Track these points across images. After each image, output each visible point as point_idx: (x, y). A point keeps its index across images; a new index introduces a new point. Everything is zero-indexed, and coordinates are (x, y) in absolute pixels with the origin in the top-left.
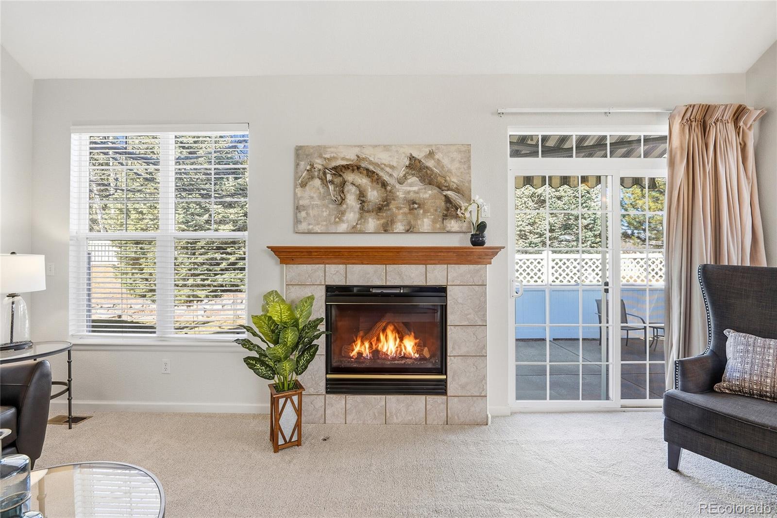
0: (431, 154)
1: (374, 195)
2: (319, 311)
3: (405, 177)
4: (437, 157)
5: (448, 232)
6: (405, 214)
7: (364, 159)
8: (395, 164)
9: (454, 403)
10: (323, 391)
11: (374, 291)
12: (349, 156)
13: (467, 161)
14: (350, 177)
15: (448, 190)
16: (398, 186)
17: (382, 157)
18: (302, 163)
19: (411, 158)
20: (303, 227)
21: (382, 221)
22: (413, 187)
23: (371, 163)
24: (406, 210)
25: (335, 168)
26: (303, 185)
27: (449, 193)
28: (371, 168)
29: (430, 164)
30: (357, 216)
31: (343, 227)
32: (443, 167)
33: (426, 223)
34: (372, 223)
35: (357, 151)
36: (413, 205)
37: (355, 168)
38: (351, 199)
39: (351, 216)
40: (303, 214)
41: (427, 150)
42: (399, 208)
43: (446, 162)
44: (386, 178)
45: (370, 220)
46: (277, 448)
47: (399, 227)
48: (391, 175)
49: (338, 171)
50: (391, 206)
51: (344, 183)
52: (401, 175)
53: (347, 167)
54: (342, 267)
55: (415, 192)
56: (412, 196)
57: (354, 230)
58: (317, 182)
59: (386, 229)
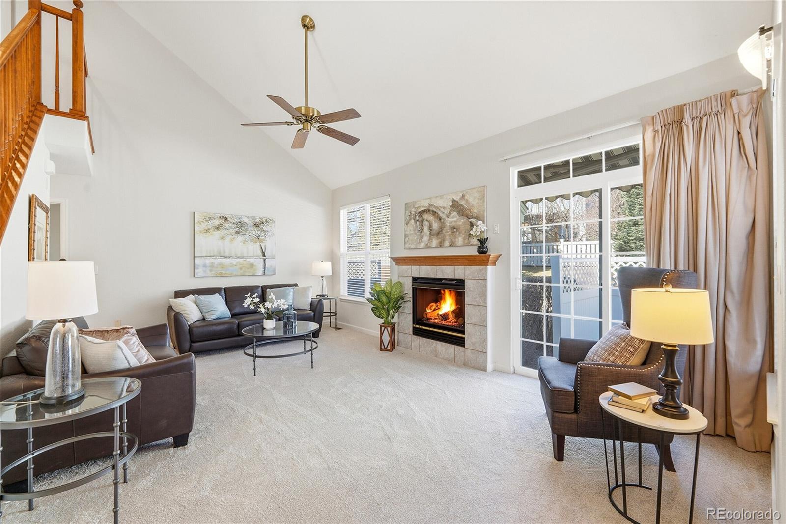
0: (463, 196)
1: (436, 226)
2: (408, 290)
3: (450, 213)
4: (466, 198)
5: (471, 245)
6: (449, 235)
7: (432, 205)
8: (445, 206)
9: (468, 352)
10: (411, 333)
11: (443, 281)
12: (424, 204)
13: (482, 198)
14: (426, 216)
15: (472, 218)
16: (446, 219)
17: (439, 203)
18: (407, 212)
19: (453, 201)
20: (407, 246)
21: (439, 240)
22: (454, 219)
23: (435, 207)
24: (450, 233)
25: (419, 213)
26: (407, 224)
27: (472, 220)
28: (435, 210)
29: (463, 203)
30: (428, 238)
31: (422, 245)
32: (469, 204)
33: (460, 241)
34: (435, 242)
35: (428, 201)
36: (454, 229)
37: (427, 211)
38: (426, 229)
39: (426, 239)
40: (407, 239)
41: (461, 194)
42: (447, 232)
43: (471, 200)
44: (441, 214)
45: (434, 240)
46: (381, 350)
47: (447, 244)
48: (443, 213)
49: (421, 214)
50: (444, 231)
51: (423, 221)
52: (448, 212)
53: (424, 211)
54: (418, 267)
55: (455, 222)
56: (453, 224)
57: (427, 247)
58: (413, 221)
59: (441, 245)
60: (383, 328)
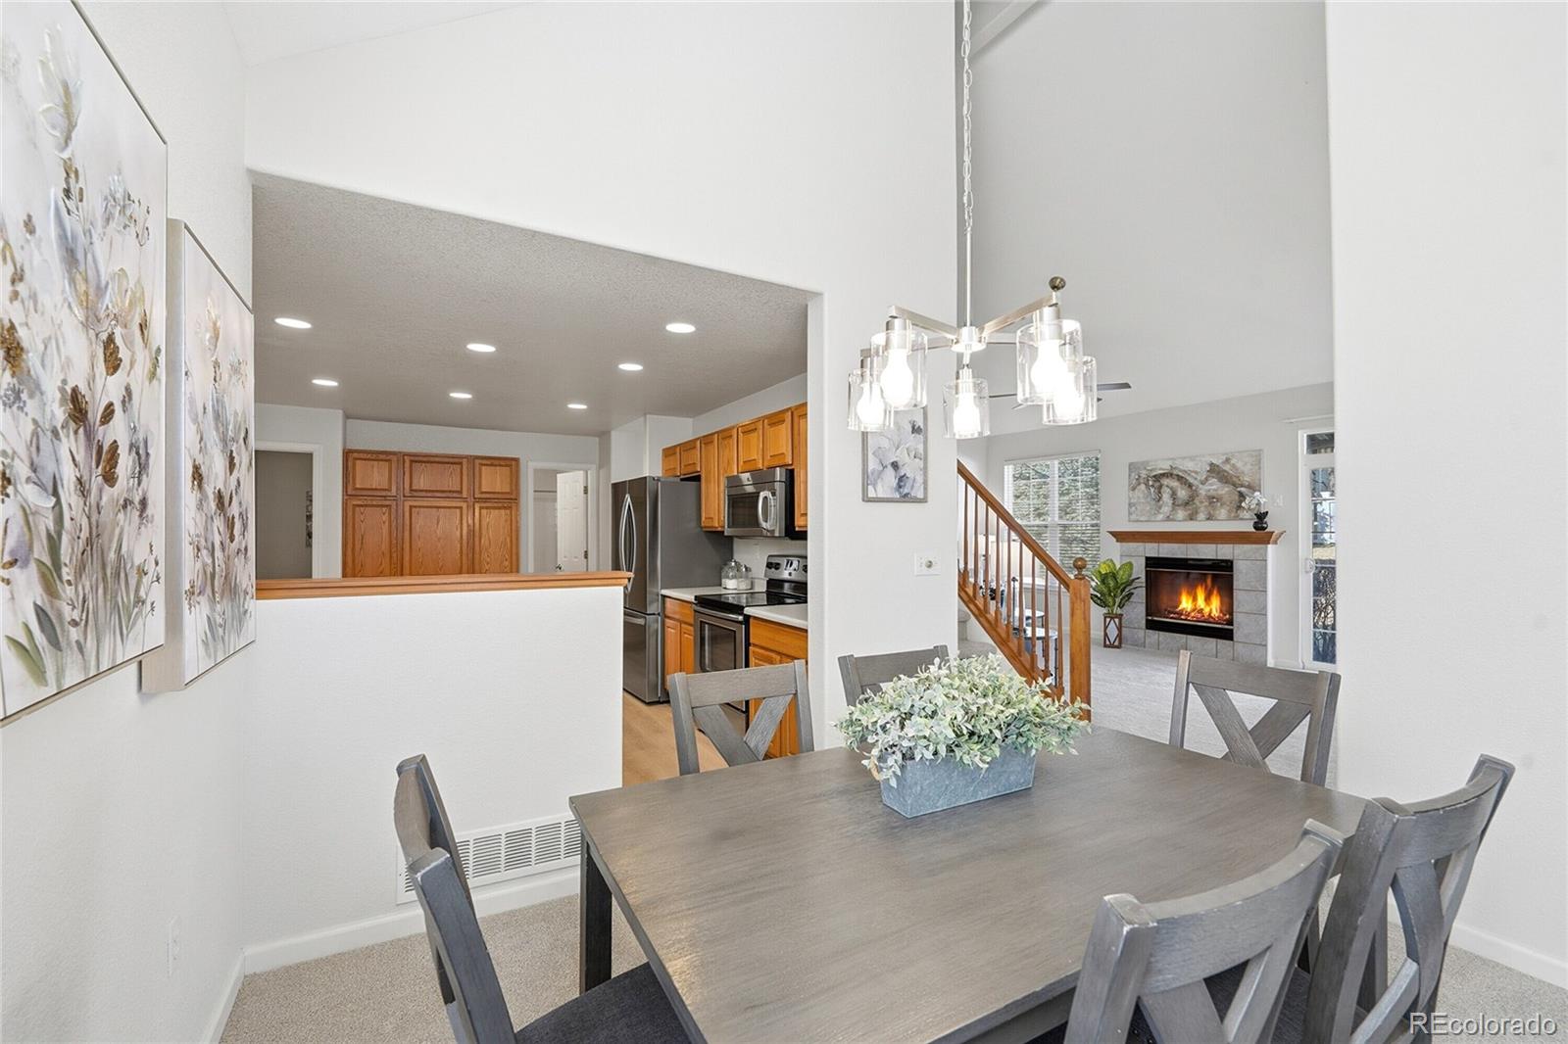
0: (1227, 461)
1: (1182, 493)
2: (1139, 571)
3: (1206, 479)
4: (1232, 462)
5: (1242, 519)
6: (1205, 506)
7: (1175, 468)
8: (1199, 470)
9: (1239, 647)
10: (1144, 627)
11: (1191, 562)
12: (1164, 466)
13: (1259, 462)
14: (1165, 481)
15: (1242, 486)
16: (1201, 486)
17: (1189, 465)
18: (1133, 474)
19: (1212, 464)
20: (1133, 517)
21: (1189, 512)
22: (1214, 486)
23: (1181, 471)
24: (1207, 504)
25: (1155, 476)
26: (1134, 489)
27: (1243, 489)
28: (1180, 474)
29: (1227, 468)
30: (1170, 509)
31: (1161, 517)
32: (1237, 470)
33: (1223, 513)
34: (1181, 514)
35: (1170, 463)
36: (1213, 500)
37: (1168, 475)
38: (1166, 497)
39: (1166, 509)
40: (1133, 508)
41: (1224, 458)
42: (1202, 502)
43: (1239, 465)
44: (1191, 480)
45: (1179, 511)
46: (1105, 646)
47: (1202, 516)
48: (1196, 479)
49: (1157, 478)
50: (1196, 501)
51: (1161, 486)
52: (1203, 478)
53: (1163, 475)
54: (1155, 544)
55: (1214, 490)
56: (1212, 493)
57: (1168, 519)
58: (1143, 487)
59: (1191, 517)
60: (1108, 620)
